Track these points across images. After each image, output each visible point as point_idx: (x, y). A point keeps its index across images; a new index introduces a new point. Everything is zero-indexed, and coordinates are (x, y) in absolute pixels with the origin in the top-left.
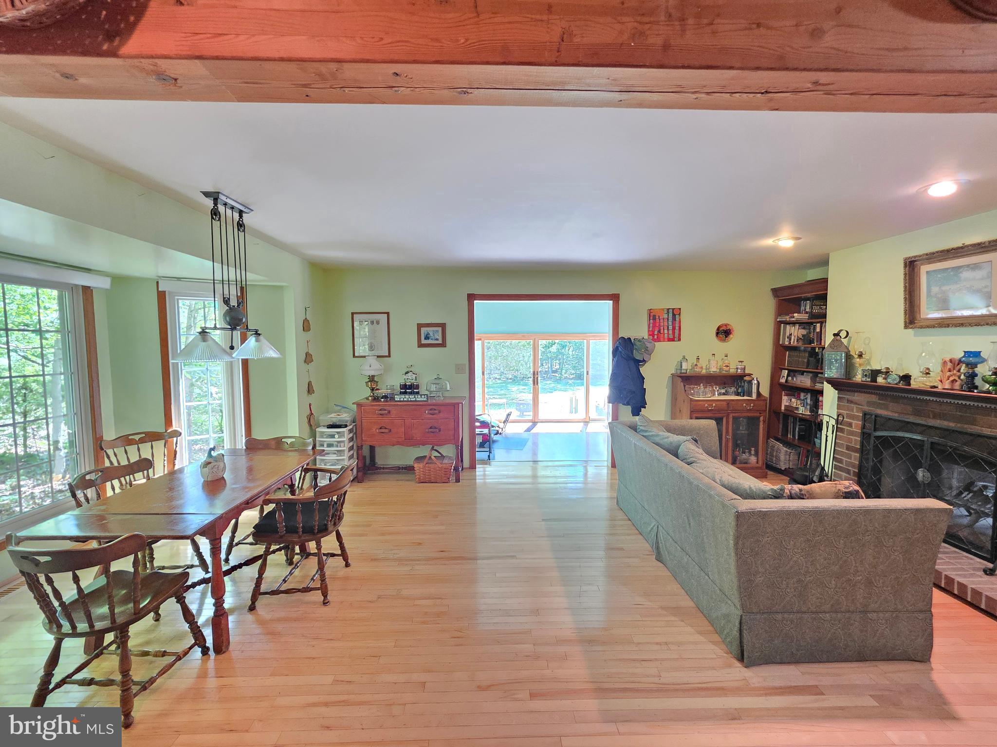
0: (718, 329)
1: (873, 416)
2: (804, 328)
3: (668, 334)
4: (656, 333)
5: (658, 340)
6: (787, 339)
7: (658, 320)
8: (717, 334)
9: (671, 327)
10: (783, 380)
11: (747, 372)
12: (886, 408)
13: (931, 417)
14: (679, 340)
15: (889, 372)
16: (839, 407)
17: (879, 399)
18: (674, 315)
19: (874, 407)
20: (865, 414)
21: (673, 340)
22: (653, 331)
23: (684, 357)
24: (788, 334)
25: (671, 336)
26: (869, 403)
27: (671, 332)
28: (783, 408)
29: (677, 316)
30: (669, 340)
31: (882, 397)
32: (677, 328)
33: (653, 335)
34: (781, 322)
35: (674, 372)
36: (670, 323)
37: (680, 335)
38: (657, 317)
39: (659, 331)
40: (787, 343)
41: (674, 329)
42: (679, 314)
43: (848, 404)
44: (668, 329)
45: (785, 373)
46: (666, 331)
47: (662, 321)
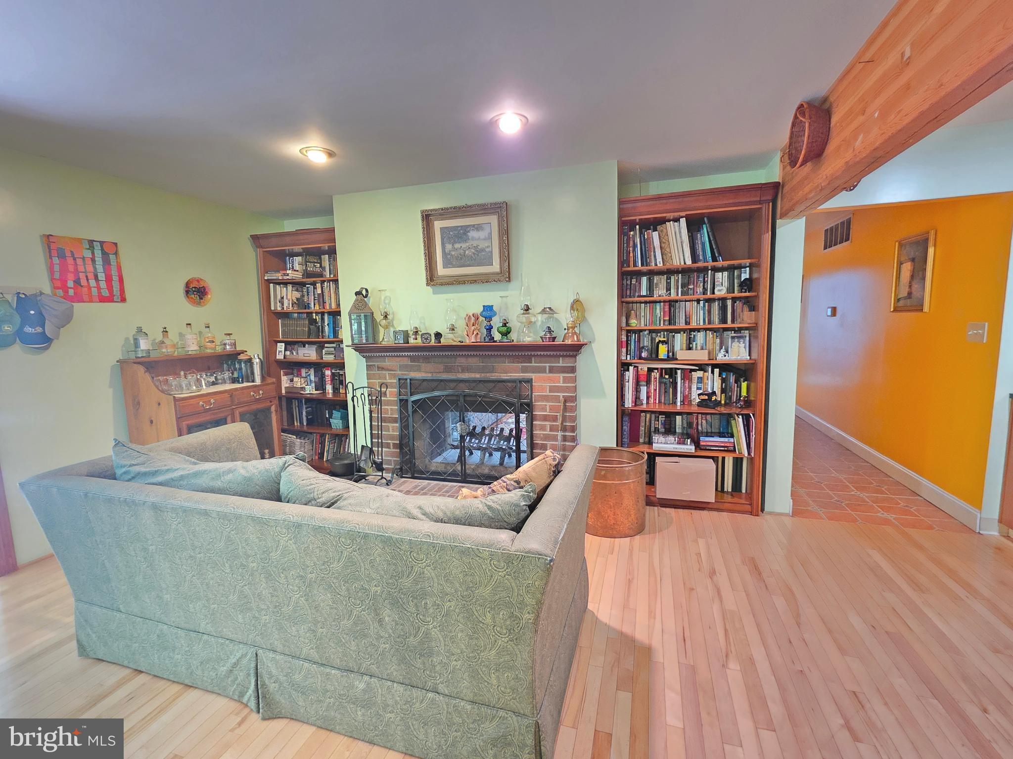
0: (187, 285)
1: (408, 381)
2: (297, 290)
3: (99, 288)
4: (70, 284)
5: (78, 298)
6: (279, 304)
7: (70, 261)
8: (187, 292)
9: (102, 276)
10: (280, 357)
11: (238, 349)
12: (419, 370)
13: (460, 371)
14: (123, 300)
15: (417, 332)
16: (369, 377)
17: (411, 362)
18: (105, 255)
19: (407, 371)
20: (398, 380)
21: (110, 299)
22: (64, 282)
23: (140, 330)
24: (279, 297)
25: (105, 293)
26: (402, 367)
27: (103, 285)
28: (283, 391)
29: (112, 257)
30: (102, 299)
32: (115, 278)
33: (65, 289)
34: (269, 281)
35: (120, 356)
36: (100, 268)
37: (122, 291)
38: (68, 254)
39: (77, 282)
40: (279, 309)
41: (109, 279)
42: (116, 254)
43: (379, 372)
44: (96, 277)
45: (281, 347)
46: (93, 283)
47: (79, 262)
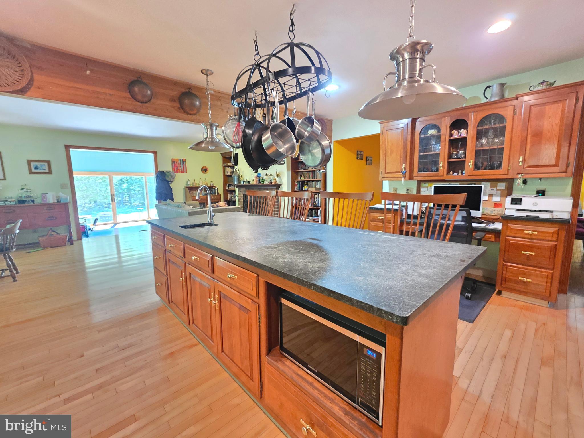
0: (202, 168)
1: (245, 195)
2: (232, 169)
3: (181, 170)
4: (176, 169)
5: (177, 172)
6: (227, 173)
7: (176, 164)
8: (202, 170)
9: (182, 167)
10: (227, 188)
11: (214, 185)
12: (247, 192)
14: (186, 172)
15: (247, 181)
17: (246, 190)
18: (183, 162)
19: (245, 192)
20: (243, 195)
21: (183, 172)
22: (174, 168)
23: (189, 180)
24: (227, 171)
25: (183, 171)
27: (182, 169)
28: (228, 199)
29: (184, 162)
30: (182, 172)
31: (246, 188)
32: (185, 167)
33: (174, 170)
34: (225, 166)
35: (185, 186)
36: (182, 165)
37: (186, 170)
38: (175, 162)
39: (177, 169)
40: (227, 174)
41: (183, 168)
42: (185, 161)
43: (240, 193)
44: (181, 168)
45: (228, 185)
46: (180, 169)
47: (178, 164)
